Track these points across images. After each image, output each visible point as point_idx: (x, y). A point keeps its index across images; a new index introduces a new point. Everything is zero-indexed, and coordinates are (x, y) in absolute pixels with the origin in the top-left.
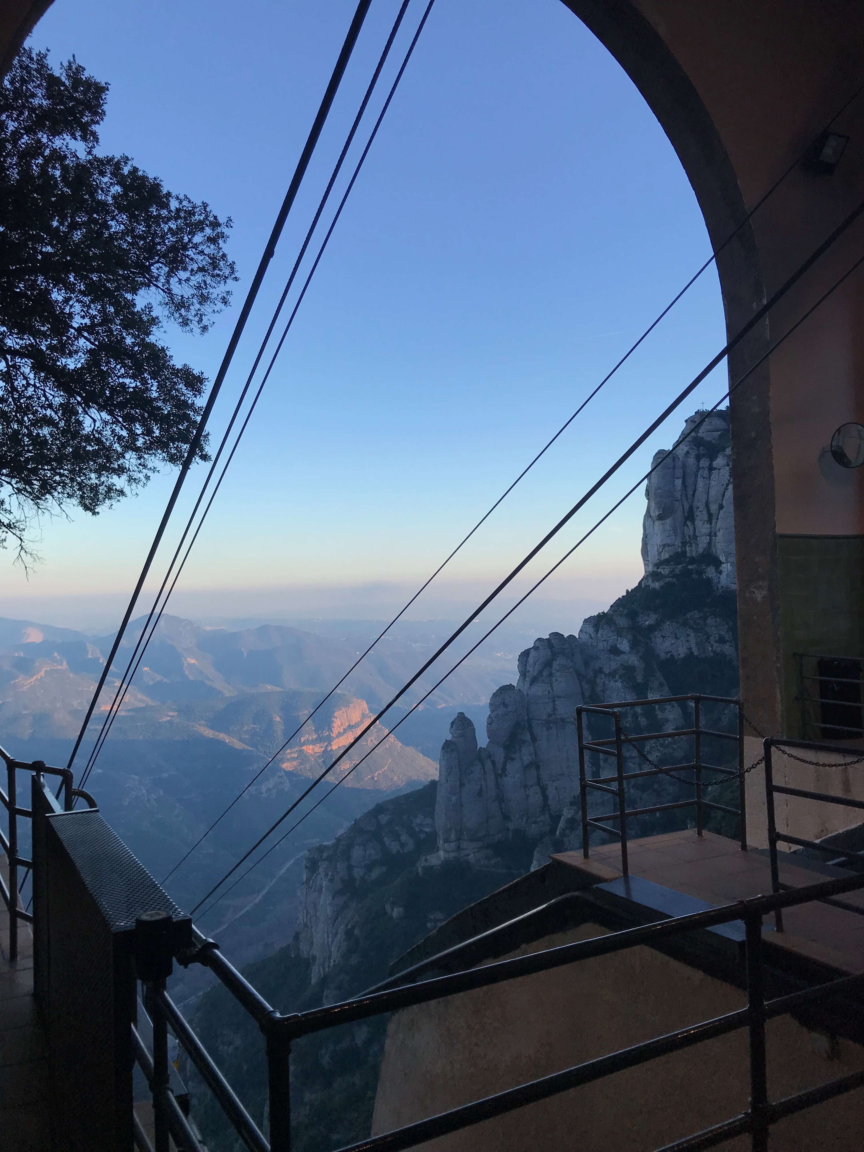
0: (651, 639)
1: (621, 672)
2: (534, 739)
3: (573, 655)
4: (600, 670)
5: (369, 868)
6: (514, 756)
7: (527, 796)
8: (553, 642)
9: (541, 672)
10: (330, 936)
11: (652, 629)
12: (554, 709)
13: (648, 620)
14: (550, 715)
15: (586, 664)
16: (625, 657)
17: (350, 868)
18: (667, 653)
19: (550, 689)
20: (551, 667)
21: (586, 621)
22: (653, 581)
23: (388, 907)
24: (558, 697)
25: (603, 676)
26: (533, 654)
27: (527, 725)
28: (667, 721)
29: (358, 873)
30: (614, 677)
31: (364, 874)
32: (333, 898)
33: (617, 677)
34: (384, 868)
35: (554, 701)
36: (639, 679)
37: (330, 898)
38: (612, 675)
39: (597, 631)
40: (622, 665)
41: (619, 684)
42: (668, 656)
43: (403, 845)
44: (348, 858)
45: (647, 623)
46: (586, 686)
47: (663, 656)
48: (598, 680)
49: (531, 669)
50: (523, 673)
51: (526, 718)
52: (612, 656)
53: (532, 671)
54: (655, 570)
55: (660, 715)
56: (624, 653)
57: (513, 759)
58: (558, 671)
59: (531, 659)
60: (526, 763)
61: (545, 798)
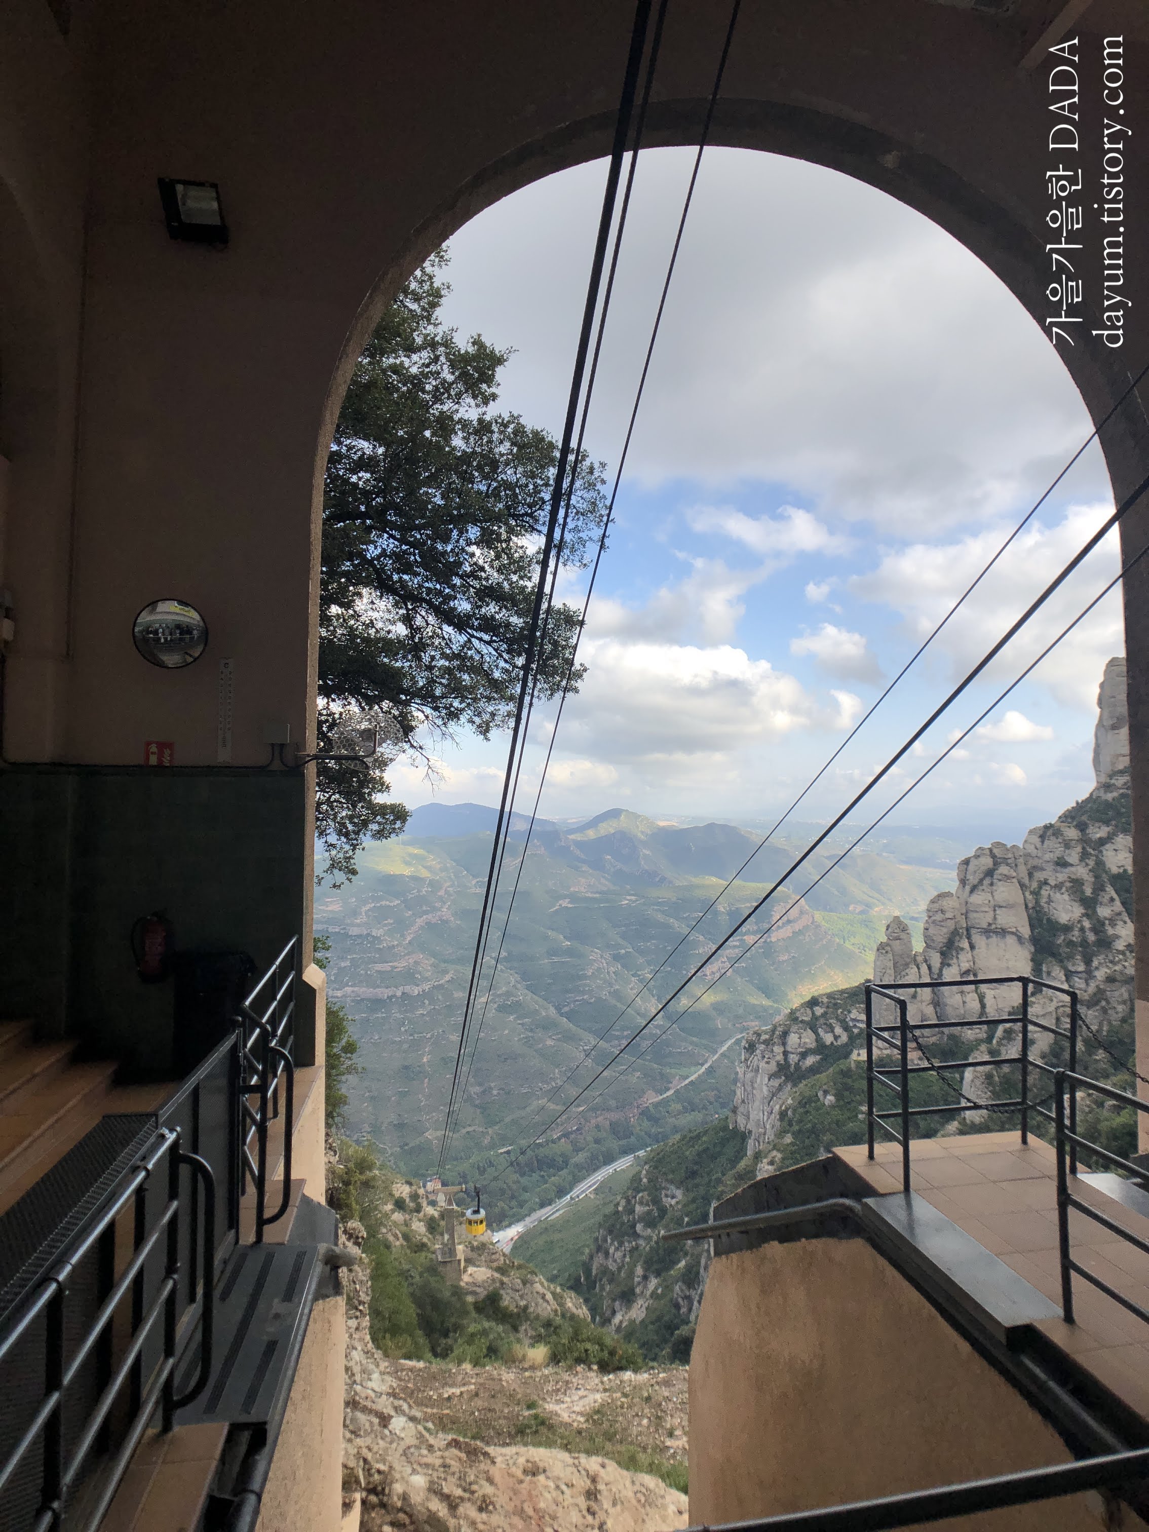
0: (1101, 852)
1: (1068, 884)
2: (972, 947)
3: (1016, 865)
4: (1046, 883)
5: (804, 1055)
6: (951, 962)
7: (964, 1002)
8: (995, 851)
9: (981, 881)
10: (766, 1113)
11: (1102, 842)
12: (995, 918)
13: (1099, 832)
14: (990, 924)
15: (1030, 875)
16: (1073, 869)
17: (785, 1053)
18: (1119, 867)
19: (991, 898)
20: (992, 876)
21: (1031, 832)
22: (1105, 792)
23: (820, 1094)
24: (1000, 907)
25: (1048, 888)
26: (973, 863)
27: (965, 933)
28: (1118, 937)
29: (793, 1059)
30: (1060, 889)
31: (799, 1061)
32: (769, 1080)
33: (1064, 889)
34: (818, 1057)
35: (995, 910)
36: (1088, 891)
37: (767, 1079)
38: (1058, 887)
39: (1043, 842)
40: (1069, 877)
41: (1066, 897)
42: (1121, 871)
43: (836, 1038)
44: (784, 1044)
45: (1098, 836)
46: (1029, 897)
47: (1115, 870)
48: (1043, 892)
49: (971, 878)
50: (963, 882)
51: (965, 925)
52: (1059, 868)
53: (973, 879)
54: (1108, 781)
55: (1110, 931)
56: (1072, 865)
57: (949, 965)
58: (1000, 880)
59: (971, 867)
60: (964, 969)
61: (983, 1006)
